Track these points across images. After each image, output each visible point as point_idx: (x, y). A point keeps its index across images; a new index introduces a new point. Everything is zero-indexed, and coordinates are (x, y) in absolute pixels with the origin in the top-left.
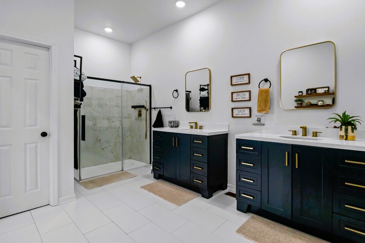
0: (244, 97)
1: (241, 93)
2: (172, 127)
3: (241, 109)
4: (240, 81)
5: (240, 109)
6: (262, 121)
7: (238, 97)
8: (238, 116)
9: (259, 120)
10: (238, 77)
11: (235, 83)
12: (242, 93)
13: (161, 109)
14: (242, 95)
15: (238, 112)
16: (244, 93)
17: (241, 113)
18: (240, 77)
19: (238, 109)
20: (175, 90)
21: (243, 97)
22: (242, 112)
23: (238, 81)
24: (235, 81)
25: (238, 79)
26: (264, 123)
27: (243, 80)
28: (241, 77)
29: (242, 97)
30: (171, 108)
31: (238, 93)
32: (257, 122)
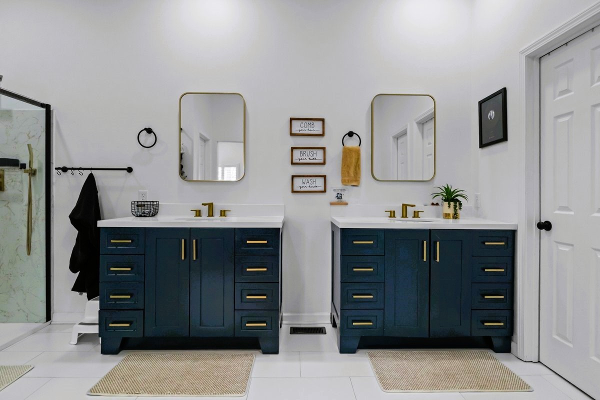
0: (315, 157)
1: (308, 151)
2: (143, 215)
3: (309, 179)
4: (306, 129)
5: (307, 179)
6: (344, 198)
7: (302, 157)
8: (302, 189)
9: (339, 197)
10: (304, 122)
11: (298, 132)
12: (310, 150)
13: (93, 172)
14: (311, 154)
15: (304, 183)
16: (315, 151)
17: (308, 185)
18: (307, 122)
19: (304, 179)
20: (145, 129)
21: (312, 158)
22: (310, 182)
23: (304, 129)
24: (297, 127)
25: (302, 125)
26: (347, 202)
27: (312, 129)
28: (310, 122)
29: (310, 157)
30: (130, 170)
31: (303, 150)
32: (336, 200)
